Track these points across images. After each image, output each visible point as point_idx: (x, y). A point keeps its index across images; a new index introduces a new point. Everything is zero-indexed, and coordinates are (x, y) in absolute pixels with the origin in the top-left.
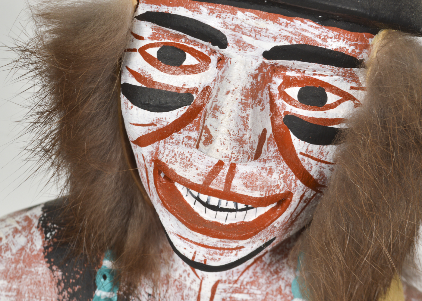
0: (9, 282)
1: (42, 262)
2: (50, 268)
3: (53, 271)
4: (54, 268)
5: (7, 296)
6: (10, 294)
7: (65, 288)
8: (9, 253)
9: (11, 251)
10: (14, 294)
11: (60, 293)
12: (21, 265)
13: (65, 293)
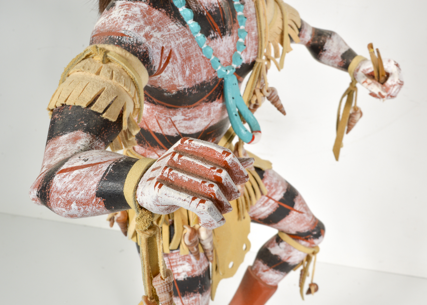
0: (151, 25)
1: (154, 10)
2: (159, 10)
3: (161, 11)
4: (160, 9)
5: (155, 32)
6: (155, 30)
7: (170, 15)
8: (138, 15)
9: (138, 14)
10: (157, 29)
11: (170, 18)
12: (147, 16)
13: (172, 17)
